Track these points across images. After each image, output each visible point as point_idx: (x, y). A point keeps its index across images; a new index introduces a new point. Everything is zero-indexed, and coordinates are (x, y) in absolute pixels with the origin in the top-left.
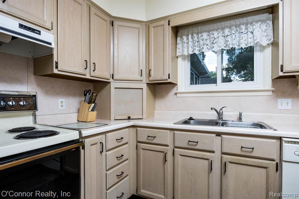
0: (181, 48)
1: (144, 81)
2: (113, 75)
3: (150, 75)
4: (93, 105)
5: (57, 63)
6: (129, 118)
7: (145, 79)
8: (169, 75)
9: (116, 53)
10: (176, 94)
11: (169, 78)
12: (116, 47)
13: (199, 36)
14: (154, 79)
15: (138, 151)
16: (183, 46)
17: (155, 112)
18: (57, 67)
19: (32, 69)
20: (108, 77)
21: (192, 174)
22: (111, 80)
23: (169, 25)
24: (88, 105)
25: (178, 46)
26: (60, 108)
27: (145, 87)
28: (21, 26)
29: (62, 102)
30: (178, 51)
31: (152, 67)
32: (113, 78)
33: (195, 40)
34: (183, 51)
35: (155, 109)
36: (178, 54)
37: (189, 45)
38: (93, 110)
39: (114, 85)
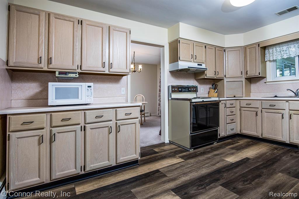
0: (268, 57)
1: (244, 77)
2: (225, 75)
3: (247, 74)
4: (217, 90)
5: (206, 74)
6: (235, 97)
7: (244, 76)
8: (259, 73)
9: (227, 65)
10: (266, 82)
11: (259, 74)
12: (227, 62)
13: (281, 49)
14: (250, 76)
15: (241, 111)
16: (269, 55)
17: (251, 94)
18: (206, 76)
19: (194, 77)
20: (223, 77)
21: (272, 121)
22: (225, 78)
23: (259, 46)
24: (214, 90)
25: (266, 56)
26: (202, 92)
27: (244, 80)
28: (198, 65)
29: (202, 89)
30: (266, 58)
31: (248, 69)
32: (225, 77)
33: (278, 51)
34: (270, 58)
35: (251, 92)
36: (266, 60)
37: (274, 55)
38: (216, 93)
39: (226, 80)
